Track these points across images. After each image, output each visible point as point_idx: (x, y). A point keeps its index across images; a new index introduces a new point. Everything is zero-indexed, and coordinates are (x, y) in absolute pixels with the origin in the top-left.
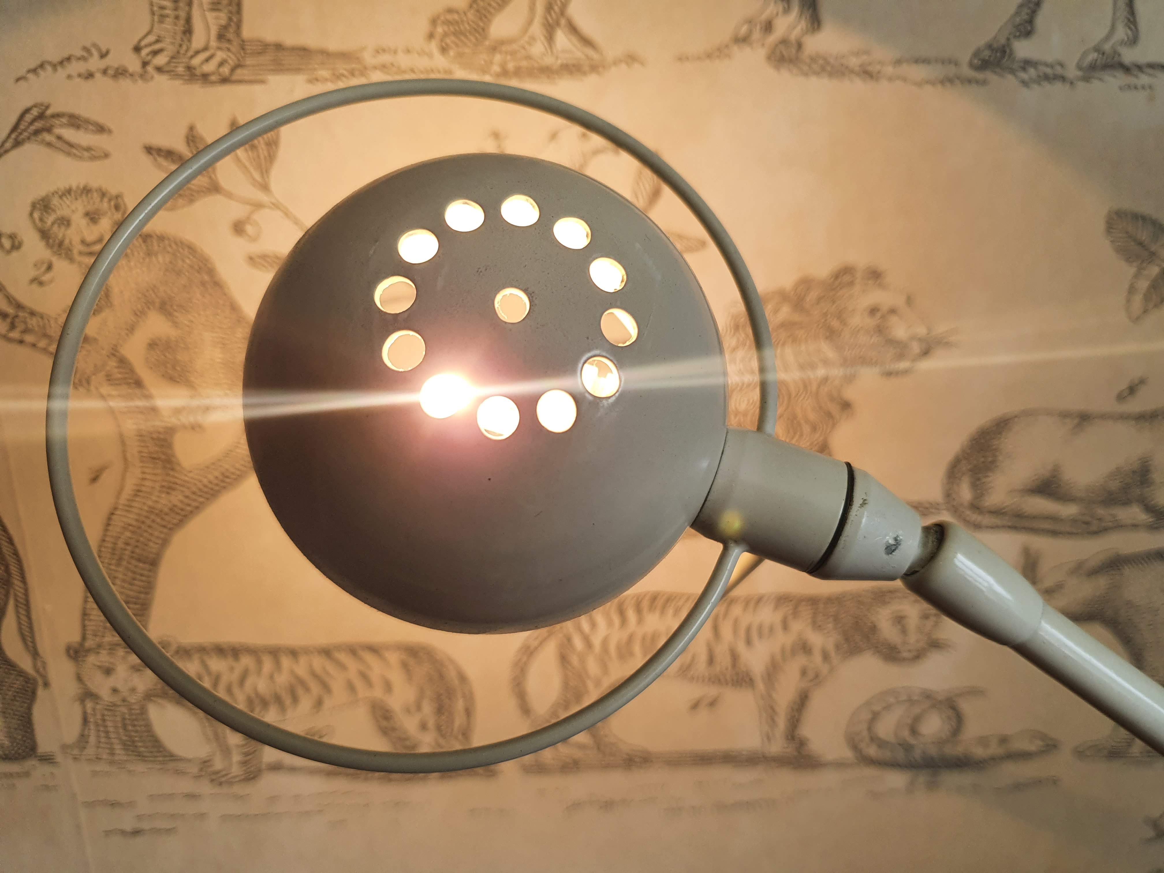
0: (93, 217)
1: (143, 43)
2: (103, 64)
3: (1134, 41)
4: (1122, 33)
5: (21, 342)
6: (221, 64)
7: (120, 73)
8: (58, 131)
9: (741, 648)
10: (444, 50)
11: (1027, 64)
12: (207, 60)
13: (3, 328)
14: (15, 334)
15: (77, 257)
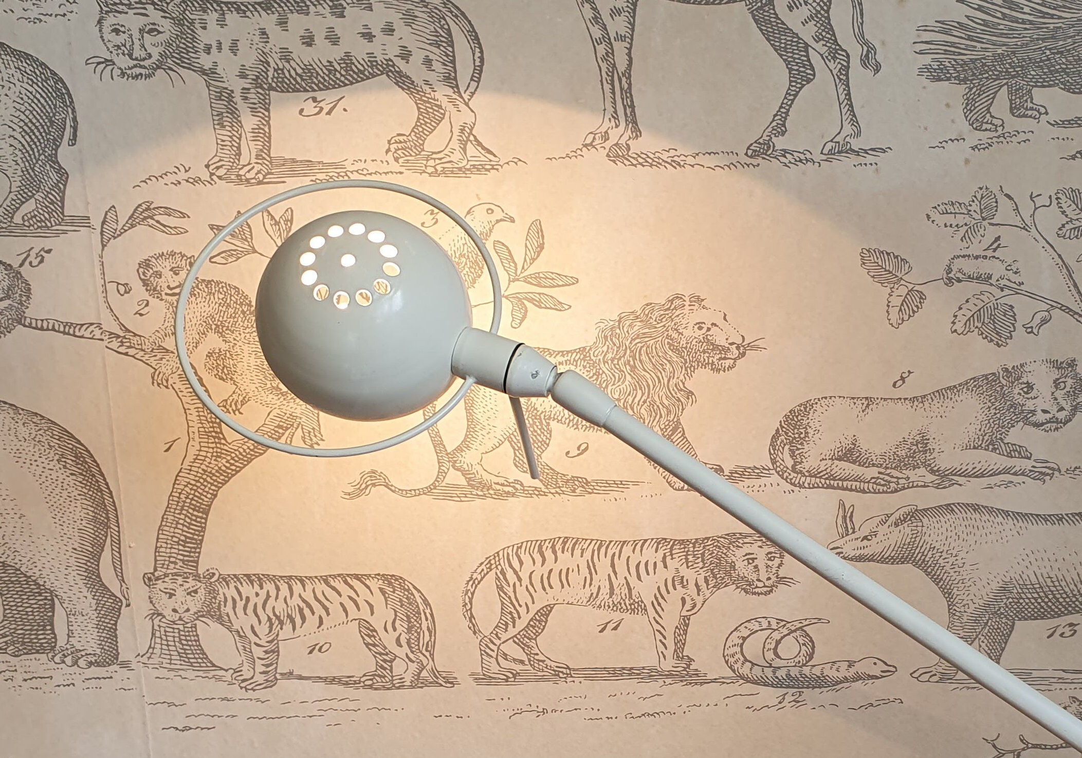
0: (175, 271)
1: (210, 163)
2: (186, 176)
3: (859, 134)
4: (848, 129)
5: (126, 354)
6: (259, 172)
7: (197, 180)
8: (156, 218)
9: (633, 580)
10: (396, 160)
11: (785, 152)
12: (249, 171)
13: (115, 344)
14: (122, 349)
15: (164, 297)
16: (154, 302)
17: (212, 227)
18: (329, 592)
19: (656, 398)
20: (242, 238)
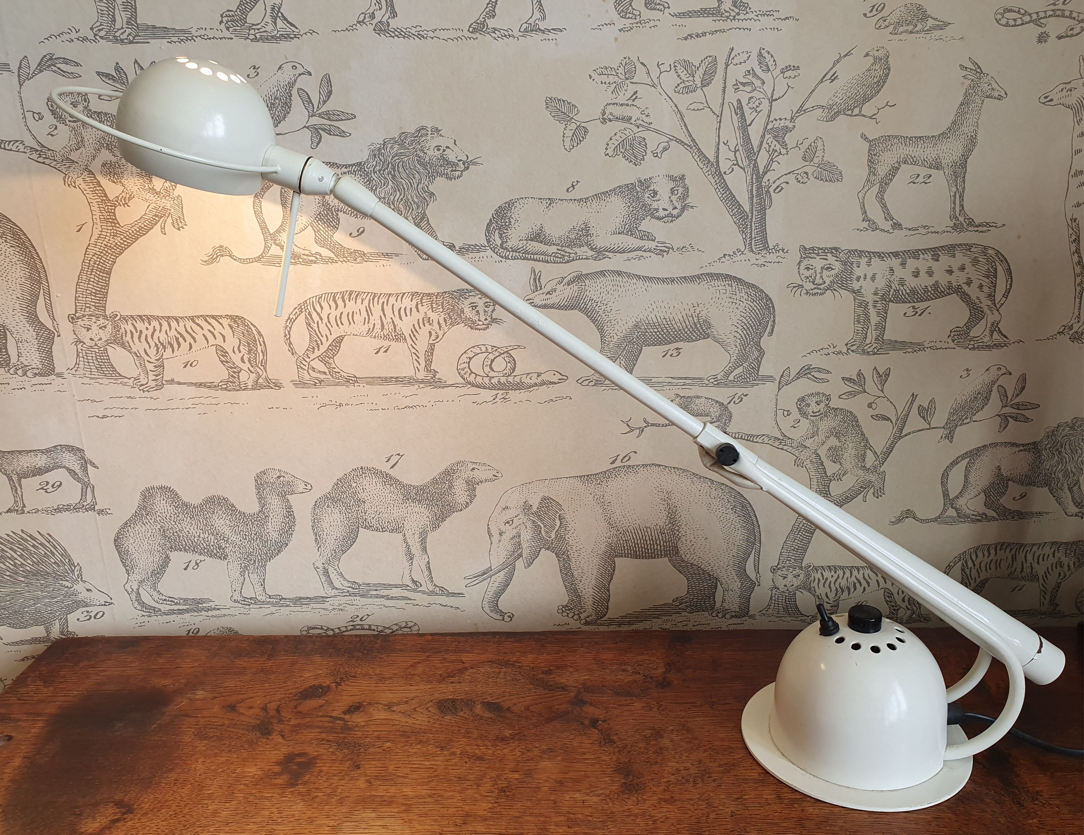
0: (74, 105)
1: (94, 27)
2: (77, 35)
3: (544, 18)
4: (537, 15)
5: (44, 163)
6: (129, 35)
7: (85, 39)
8: (58, 65)
9: (397, 320)
10: (228, 29)
11: (495, 30)
12: (122, 34)
13: (35, 156)
14: (41, 160)
15: (68, 123)
16: (60, 126)
17: (98, 73)
18: (195, 327)
19: (409, 197)
20: (121, 83)
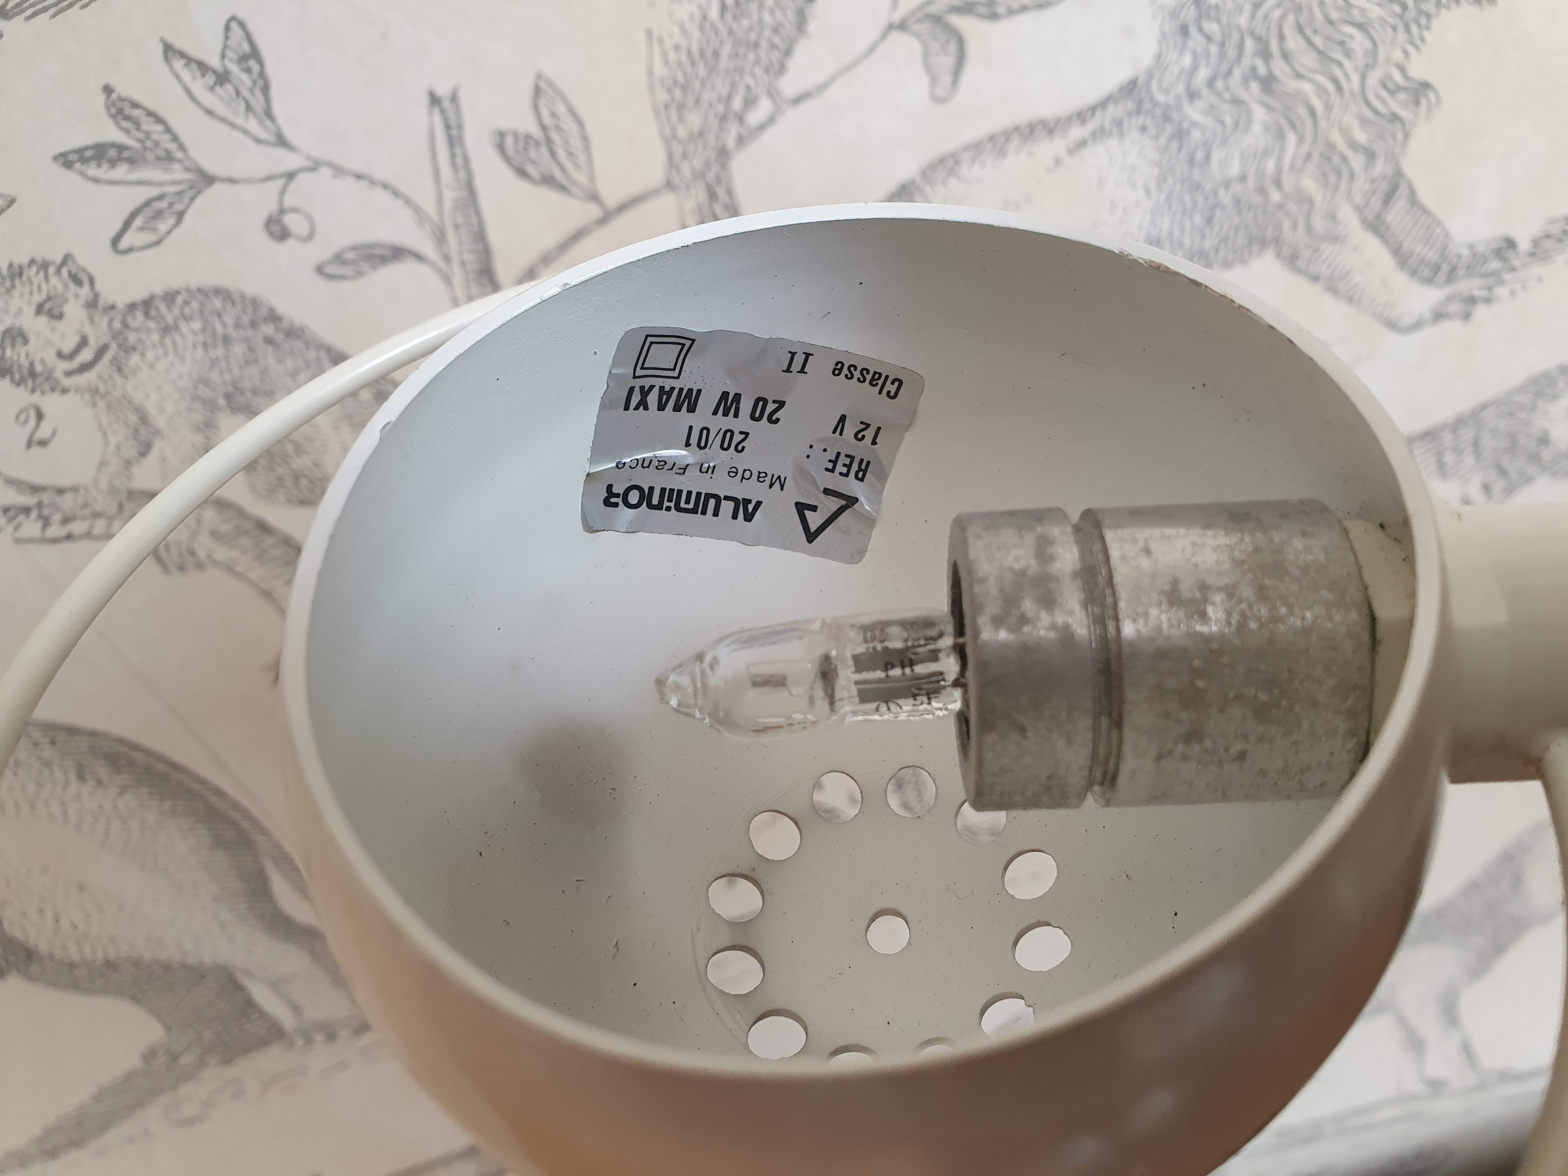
0: (50, 311)
13: (31, 527)
14: (55, 531)
15: (67, 382)
16: (51, 403)
17: (65, 160)
19: (1336, 137)
20: (158, 158)
